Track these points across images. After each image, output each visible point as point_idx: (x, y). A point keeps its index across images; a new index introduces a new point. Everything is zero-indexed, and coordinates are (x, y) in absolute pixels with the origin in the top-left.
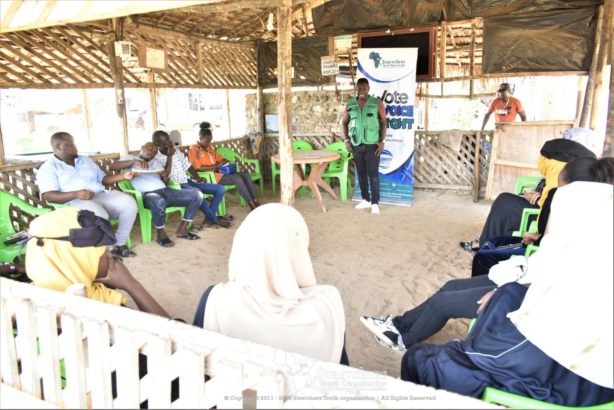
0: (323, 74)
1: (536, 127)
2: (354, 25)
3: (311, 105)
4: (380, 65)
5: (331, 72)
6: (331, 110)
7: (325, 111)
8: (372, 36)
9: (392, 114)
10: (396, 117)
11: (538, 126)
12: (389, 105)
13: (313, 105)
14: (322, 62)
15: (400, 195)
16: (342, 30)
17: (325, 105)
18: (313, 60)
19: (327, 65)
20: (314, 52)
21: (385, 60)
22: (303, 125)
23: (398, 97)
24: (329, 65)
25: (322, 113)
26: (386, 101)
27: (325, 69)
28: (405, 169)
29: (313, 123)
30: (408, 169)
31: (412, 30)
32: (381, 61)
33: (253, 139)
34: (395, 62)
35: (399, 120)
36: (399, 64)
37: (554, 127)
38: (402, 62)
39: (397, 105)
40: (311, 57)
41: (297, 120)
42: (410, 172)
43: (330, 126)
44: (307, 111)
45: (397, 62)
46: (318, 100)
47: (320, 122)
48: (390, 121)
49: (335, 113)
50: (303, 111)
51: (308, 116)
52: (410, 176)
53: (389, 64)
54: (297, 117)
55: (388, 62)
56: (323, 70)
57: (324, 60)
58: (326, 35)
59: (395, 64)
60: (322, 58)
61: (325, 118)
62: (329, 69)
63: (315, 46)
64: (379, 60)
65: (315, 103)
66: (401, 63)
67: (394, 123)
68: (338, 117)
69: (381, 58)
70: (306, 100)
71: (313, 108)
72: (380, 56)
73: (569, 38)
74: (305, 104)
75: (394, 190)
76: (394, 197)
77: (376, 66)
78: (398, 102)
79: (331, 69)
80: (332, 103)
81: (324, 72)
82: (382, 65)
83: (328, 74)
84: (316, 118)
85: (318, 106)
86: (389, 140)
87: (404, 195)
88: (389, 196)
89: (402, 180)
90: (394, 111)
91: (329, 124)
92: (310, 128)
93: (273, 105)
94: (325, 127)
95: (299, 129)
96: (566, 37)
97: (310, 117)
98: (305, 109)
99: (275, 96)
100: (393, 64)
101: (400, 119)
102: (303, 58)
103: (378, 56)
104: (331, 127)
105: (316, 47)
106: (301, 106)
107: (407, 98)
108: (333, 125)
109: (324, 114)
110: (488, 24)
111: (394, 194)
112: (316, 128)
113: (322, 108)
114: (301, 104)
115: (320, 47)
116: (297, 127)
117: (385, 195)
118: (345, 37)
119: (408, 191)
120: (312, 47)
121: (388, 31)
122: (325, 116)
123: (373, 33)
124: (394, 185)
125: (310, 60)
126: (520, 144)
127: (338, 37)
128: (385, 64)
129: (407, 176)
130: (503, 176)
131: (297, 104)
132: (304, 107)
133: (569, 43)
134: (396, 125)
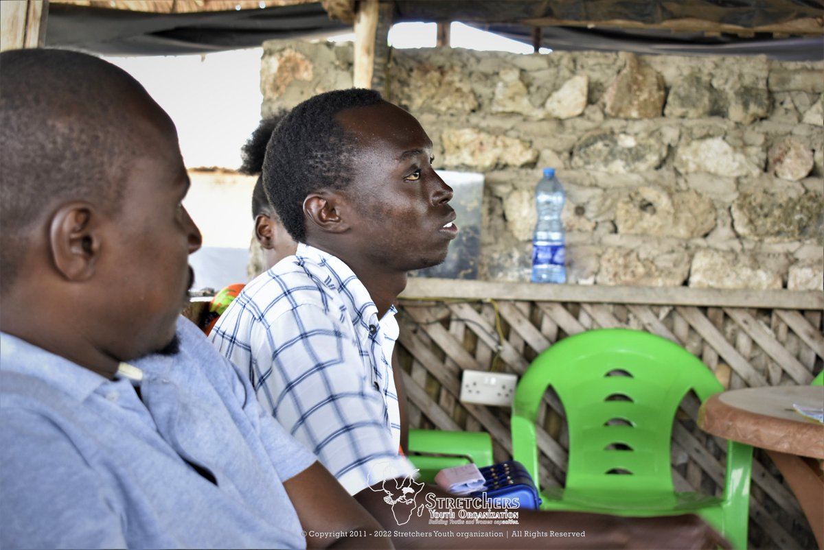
3: (670, 135)
6: (793, 169)
7: (756, 172)
13: (688, 136)
17: (756, 137)
22: (614, 240)
25: (738, 180)
29: (683, 232)
41: (580, 211)
43: (788, 254)
44: (642, 166)
46: (717, 110)
47: (724, 232)
49: (814, 184)
50: (618, 166)
51: (649, 194)
54: (583, 195)
61: (754, 212)
65: (696, 120)
70: (643, 107)
71: (684, 154)
74: (639, 127)
80: (800, 131)
84: (703, 207)
85: (716, 144)
91: (777, 246)
92: (664, 262)
94: (755, 261)
95: (592, 265)
98: (635, 155)
104: (792, 260)
106: (610, 137)
108: (807, 250)
109: (750, 186)
112: (700, 262)
113: (740, 156)
114: (615, 124)
116: (580, 252)
122: (759, 198)
131: (582, 124)
132: (628, 142)
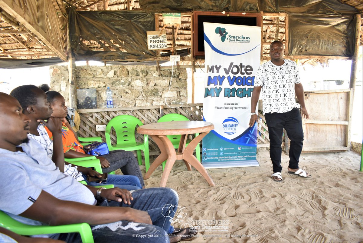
0: (149, 48)
1: (327, 94)
2: (181, 5)
3: (130, 80)
4: (226, 39)
5: (159, 46)
6: (152, 84)
7: (146, 85)
8: (209, 14)
9: (238, 84)
10: (242, 87)
11: (328, 93)
12: (236, 75)
13: (133, 80)
14: (148, 36)
15: (245, 157)
16: (168, 9)
17: (145, 79)
18: (136, 34)
19: (154, 40)
20: (138, 26)
21: (232, 35)
22: (121, 99)
23: (243, 69)
24: (156, 40)
25: (142, 87)
26: (232, 72)
27: (152, 44)
28: (250, 133)
29: (134, 97)
30: (252, 133)
31: (244, 14)
32: (227, 36)
33: (72, 116)
34: (241, 38)
35: (244, 90)
36: (244, 39)
37: (337, 94)
38: (247, 38)
39: (242, 76)
40: (134, 31)
41: (115, 94)
42: (254, 135)
44: (125, 86)
45: (243, 38)
46: (138, 75)
47: (141, 96)
48: (236, 91)
49: (155, 87)
50: (121, 86)
51: (127, 90)
52: (254, 139)
53: (235, 39)
54: (115, 92)
55: (234, 37)
56: (149, 44)
57: (150, 35)
58: (153, 11)
59: (240, 40)
60: (148, 32)
61: (146, 92)
62: (156, 44)
63: (140, 20)
64: (226, 35)
65: (134, 77)
66: (245, 39)
67: (240, 92)
68: (160, 90)
69: (227, 33)
70: (124, 75)
71: (133, 83)
72: (227, 31)
73: (338, 34)
74: (124, 78)
75: (239, 153)
76: (240, 159)
77: (223, 40)
78: (243, 74)
79: (159, 44)
80: (153, 78)
81: (151, 46)
82: (228, 39)
83: (155, 49)
84: (137, 92)
85: (138, 81)
86: (235, 108)
87: (248, 157)
88: (235, 159)
89: (247, 143)
90: (239, 81)
91: (150, 98)
92: (131, 102)
93: (84, 79)
94: (147, 101)
95: (118, 104)
96: (337, 33)
97: (130, 92)
98: (124, 84)
99: (86, 70)
100: (239, 39)
101: (246, 88)
102: (125, 31)
103: (225, 32)
104: (153, 100)
105: (140, 22)
106: (119, 81)
107: (252, 70)
108: (155, 98)
109: (145, 88)
110: (291, 18)
111: (239, 157)
112: (137, 102)
113: (142, 83)
114: (120, 78)
115: (145, 22)
116: (115, 102)
117: (231, 159)
118: (174, 15)
119: (252, 153)
120: (135, 22)
121: (224, 13)
122: (146, 90)
123: (209, 12)
124: (239, 149)
125: (133, 34)
126: (318, 107)
127: (166, 14)
128: (231, 39)
129: (251, 140)
130: (308, 132)
131: (114, 78)
132: (122, 81)
133: (339, 38)
134: (242, 94)
